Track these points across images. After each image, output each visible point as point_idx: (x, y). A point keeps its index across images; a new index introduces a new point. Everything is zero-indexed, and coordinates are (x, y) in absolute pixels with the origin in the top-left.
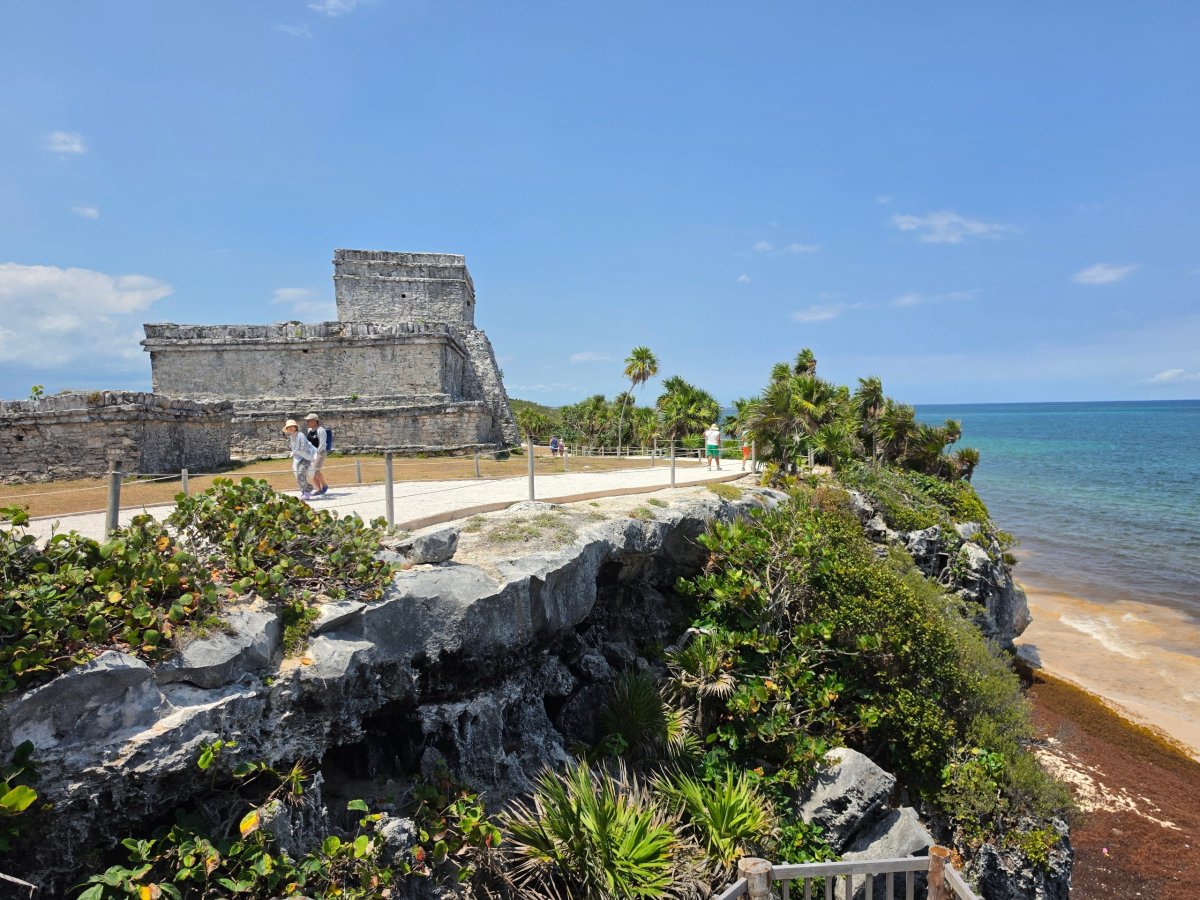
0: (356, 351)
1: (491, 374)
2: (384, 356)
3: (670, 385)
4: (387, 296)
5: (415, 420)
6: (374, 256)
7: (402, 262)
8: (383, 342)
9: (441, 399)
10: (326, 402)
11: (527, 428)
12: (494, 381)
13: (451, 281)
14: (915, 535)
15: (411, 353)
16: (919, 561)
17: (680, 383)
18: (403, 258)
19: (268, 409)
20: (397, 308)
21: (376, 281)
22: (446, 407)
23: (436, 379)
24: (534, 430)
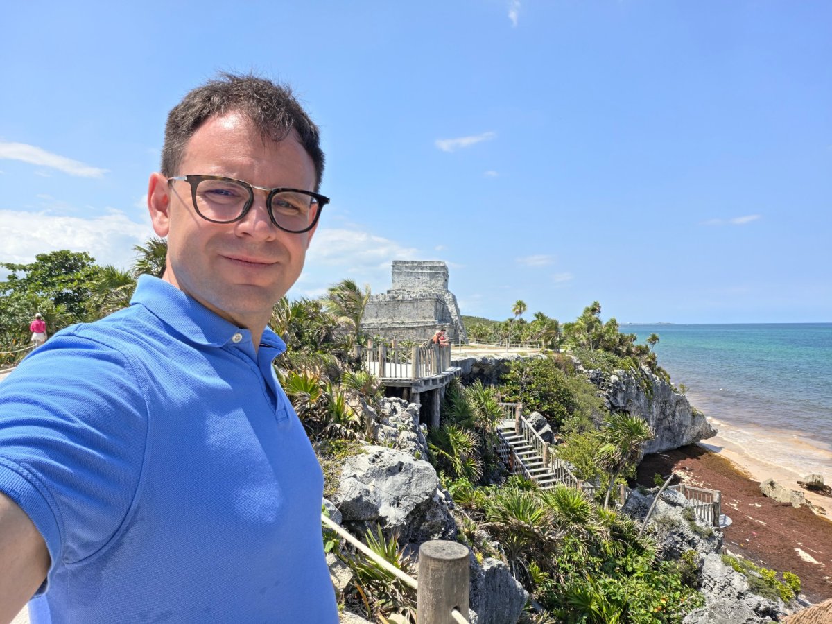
0: (403, 305)
1: (455, 311)
2: (414, 306)
3: (537, 316)
4: (413, 278)
5: (425, 330)
6: (408, 263)
7: (419, 265)
8: (413, 301)
9: (434, 322)
10: (392, 323)
11: (475, 335)
12: (456, 314)
13: (440, 272)
14: (591, 371)
15: (424, 305)
16: (592, 380)
17: (542, 315)
18: (419, 263)
19: (372, 326)
20: (417, 284)
21: (408, 273)
22: (436, 326)
23: (433, 315)
24: (479, 336)
